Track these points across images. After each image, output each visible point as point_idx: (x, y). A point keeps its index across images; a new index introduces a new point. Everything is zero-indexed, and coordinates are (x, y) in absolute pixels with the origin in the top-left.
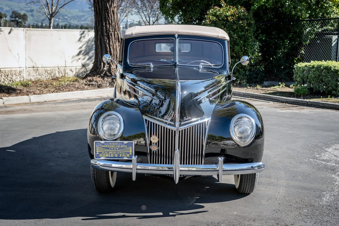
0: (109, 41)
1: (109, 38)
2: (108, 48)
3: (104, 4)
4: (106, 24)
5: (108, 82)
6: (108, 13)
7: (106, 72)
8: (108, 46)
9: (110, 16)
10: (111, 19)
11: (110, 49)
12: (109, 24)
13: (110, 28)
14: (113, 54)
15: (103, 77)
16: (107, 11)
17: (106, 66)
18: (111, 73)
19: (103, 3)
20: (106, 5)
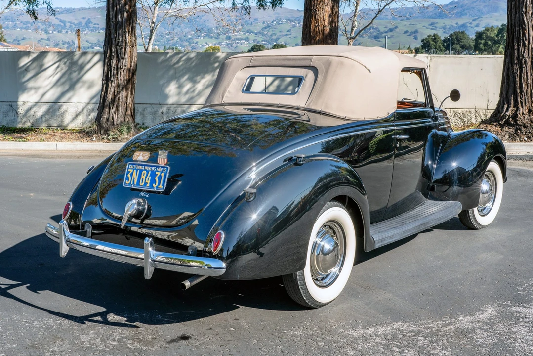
0: (521, 72)
1: (521, 68)
2: (518, 82)
3: (519, 16)
4: (519, 46)
5: (508, 134)
6: (524, 29)
7: (509, 118)
8: (518, 79)
9: (527, 35)
10: (527, 39)
11: (521, 84)
12: (524, 45)
13: (524, 53)
14: (525, 91)
15: (502, 126)
16: (522, 27)
17: (510, 110)
18: (516, 121)
19: (517, 15)
20: (521, 18)
